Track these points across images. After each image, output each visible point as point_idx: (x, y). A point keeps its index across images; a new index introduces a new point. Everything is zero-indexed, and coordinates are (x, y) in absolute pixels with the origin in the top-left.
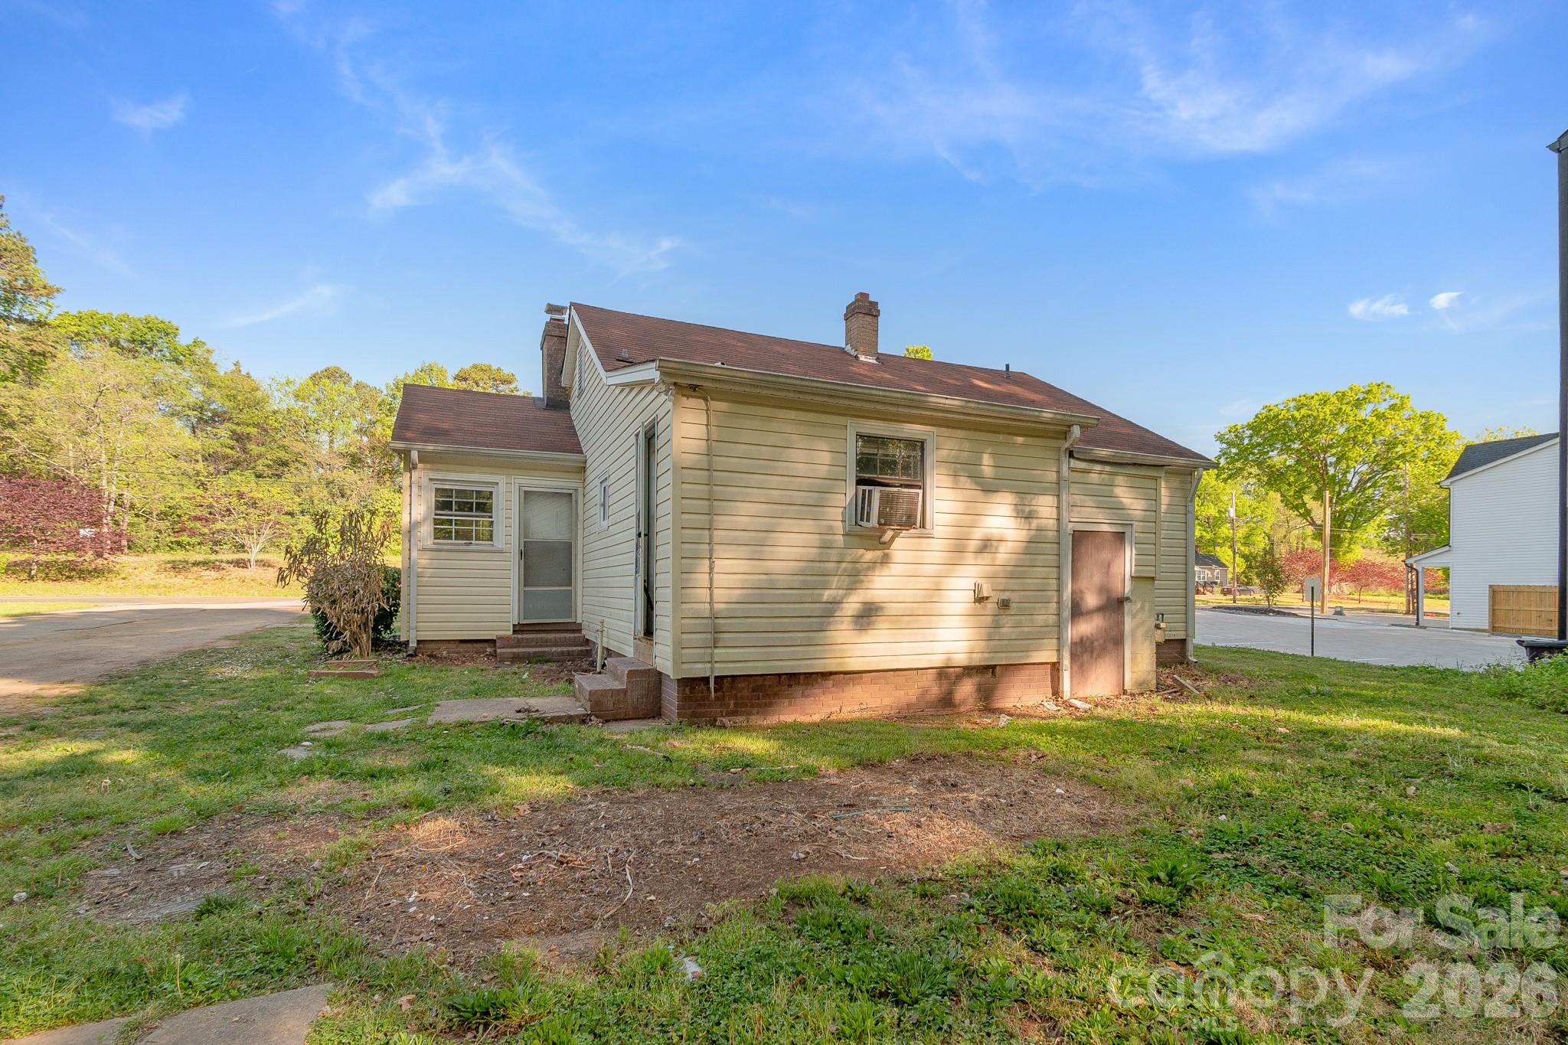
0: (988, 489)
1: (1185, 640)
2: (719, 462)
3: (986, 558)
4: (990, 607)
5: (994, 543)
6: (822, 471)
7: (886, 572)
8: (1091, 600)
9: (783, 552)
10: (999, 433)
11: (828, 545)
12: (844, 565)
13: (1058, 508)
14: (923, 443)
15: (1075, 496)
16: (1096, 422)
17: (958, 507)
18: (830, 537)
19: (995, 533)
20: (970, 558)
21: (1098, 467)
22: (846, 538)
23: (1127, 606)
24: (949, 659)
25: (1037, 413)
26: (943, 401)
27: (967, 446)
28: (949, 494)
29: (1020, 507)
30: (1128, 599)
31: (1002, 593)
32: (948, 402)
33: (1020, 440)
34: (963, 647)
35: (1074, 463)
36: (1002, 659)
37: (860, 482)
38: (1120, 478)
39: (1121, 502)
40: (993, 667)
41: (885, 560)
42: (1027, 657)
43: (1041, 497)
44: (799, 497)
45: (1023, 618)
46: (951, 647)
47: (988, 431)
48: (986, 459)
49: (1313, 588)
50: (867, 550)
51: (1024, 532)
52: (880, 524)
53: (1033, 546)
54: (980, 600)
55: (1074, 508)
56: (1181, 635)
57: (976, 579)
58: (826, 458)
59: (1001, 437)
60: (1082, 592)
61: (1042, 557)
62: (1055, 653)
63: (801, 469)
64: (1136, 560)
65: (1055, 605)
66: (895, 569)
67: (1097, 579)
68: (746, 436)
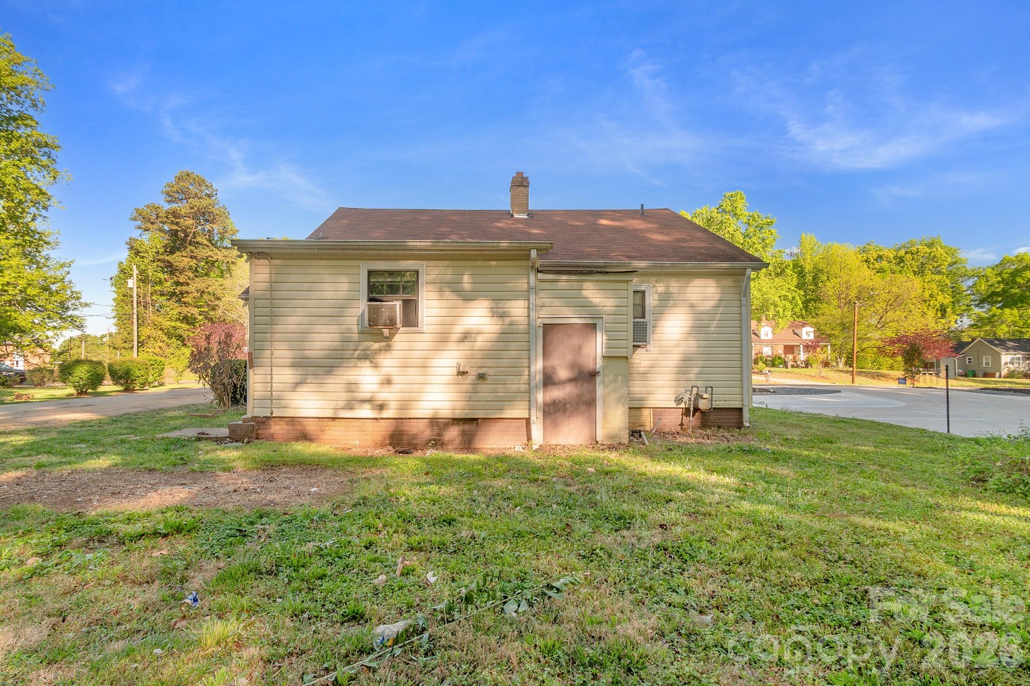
0: (467, 297)
1: (741, 409)
2: (277, 294)
3: (466, 345)
4: (470, 379)
5: (473, 335)
6: (342, 294)
7: (388, 355)
8: (563, 374)
9: (317, 345)
10: (476, 260)
11: (348, 340)
12: (358, 352)
13: (528, 308)
14: (418, 272)
15: (544, 300)
16: (550, 245)
17: (443, 312)
18: (349, 335)
19: (475, 328)
20: (453, 346)
21: (564, 277)
22: (360, 335)
23: (599, 379)
24: (436, 413)
25: (495, 244)
26: (419, 244)
27: (450, 271)
28: (436, 304)
29: (495, 310)
30: (598, 373)
31: (480, 369)
32: (422, 244)
33: (494, 263)
34: (447, 405)
35: (540, 276)
36: (480, 414)
37: (370, 300)
38: (588, 284)
39: (591, 302)
40: (476, 419)
41: (388, 348)
42: (501, 413)
43: (514, 302)
44: (327, 311)
45: (499, 386)
46: (437, 405)
47: (468, 260)
48: (466, 278)
49: (947, 366)
50: (375, 342)
51: (499, 327)
52: (370, 325)
53: (506, 336)
54: (462, 373)
55: (544, 308)
56: (737, 405)
57: (457, 360)
58: (346, 286)
59: (479, 263)
60: (554, 368)
61: (515, 343)
62: (527, 412)
63: (329, 294)
64: (607, 344)
65: (526, 377)
66: (395, 354)
67: (569, 358)
68: (293, 278)
